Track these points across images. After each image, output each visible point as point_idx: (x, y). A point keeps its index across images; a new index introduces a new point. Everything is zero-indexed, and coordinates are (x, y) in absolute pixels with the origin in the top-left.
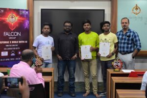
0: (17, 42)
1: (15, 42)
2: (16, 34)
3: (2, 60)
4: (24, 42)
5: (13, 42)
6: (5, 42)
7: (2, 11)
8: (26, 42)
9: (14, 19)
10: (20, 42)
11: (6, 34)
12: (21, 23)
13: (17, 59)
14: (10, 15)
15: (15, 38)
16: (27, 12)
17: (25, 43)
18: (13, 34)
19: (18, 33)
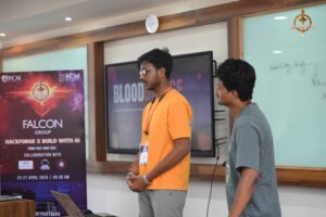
0: (55, 141)
1: (50, 141)
2: (50, 124)
3: (19, 178)
4: (71, 140)
5: (44, 141)
6: (26, 141)
7: (19, 78)
8: (77, 141)
9: (45, 92)
10: (61, 141)
11: (27, 124)
12: (63, 100)
13: (55, 177)
14: (36, 85)
15: (49, 132)
16: (77, 76)
17: (74, 144)
18: (43, 124)
19: (55, 123)
